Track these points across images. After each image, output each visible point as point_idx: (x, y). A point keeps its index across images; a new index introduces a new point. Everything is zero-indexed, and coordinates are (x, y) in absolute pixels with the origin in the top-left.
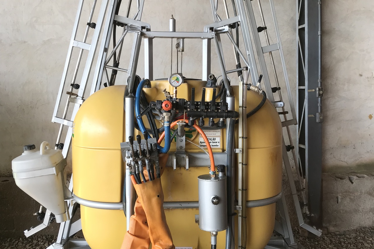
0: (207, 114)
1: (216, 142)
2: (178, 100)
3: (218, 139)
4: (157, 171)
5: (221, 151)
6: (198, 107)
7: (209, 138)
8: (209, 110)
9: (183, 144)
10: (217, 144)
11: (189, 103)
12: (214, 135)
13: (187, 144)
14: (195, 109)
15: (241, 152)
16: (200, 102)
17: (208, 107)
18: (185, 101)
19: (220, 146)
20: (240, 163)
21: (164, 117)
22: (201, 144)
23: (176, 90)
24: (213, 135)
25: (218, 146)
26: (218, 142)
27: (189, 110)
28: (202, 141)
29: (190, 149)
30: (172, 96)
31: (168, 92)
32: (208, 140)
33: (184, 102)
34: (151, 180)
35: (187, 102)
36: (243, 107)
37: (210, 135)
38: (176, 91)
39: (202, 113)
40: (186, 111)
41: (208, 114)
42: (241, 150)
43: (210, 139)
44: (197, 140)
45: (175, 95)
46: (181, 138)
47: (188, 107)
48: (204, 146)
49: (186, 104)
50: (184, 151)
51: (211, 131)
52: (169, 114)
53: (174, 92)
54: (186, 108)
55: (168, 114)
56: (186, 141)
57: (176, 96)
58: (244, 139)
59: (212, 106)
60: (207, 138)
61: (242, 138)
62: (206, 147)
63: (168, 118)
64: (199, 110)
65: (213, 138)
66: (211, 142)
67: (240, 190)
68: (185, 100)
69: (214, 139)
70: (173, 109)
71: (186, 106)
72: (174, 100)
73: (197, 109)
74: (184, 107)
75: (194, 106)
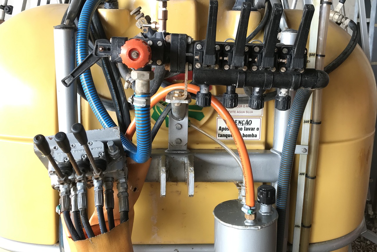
0: (248, 79)
1: (253, 129)
2: (170, 36)
3: (257, 123)
4: (120, 205)
5: (262, 147)
6: (226, 58)
7: (238, 119)
8: (255, 69)
9: (184, 134)
10: (255, 132)
11: (199, 47)
12: (249, 114)
13: (191, 132)
14: (216, 63)
15: (307, 153)
16: (230, 44)
17: (253, 60)
18: (190, 40)
19: (260, 136)
20: (301, 174)
21: (134, 82)
22: (220, 132)
23: (164, 9)
24: (247, 114)
25: (256, 136)
26: (255, 129)
27: (198, 66)
28: (224, 125)
29: (198, 143)
30: (153, 26)
31: (145, 15)
32: (236, 125)
33: (185, 44)
34: (105, 230)
35: (193, 43)
36: (317, 55)
37: (241, 114)
38: (165, 13)
39: (233, 76)
40: (191, 68)
41: (250, 79)
42: (307, 148)
43: (240, 122)
44: (212, 124)
45: (161, 23)
46: (179, 122)
47: (197, 60)
48: (227, 136)
49: (191, 50)
50: (185, 148)
51: (243, 105)
52: (147, 75)
53: (161, 16)
54: (191, 61)
55: (143, 75)
56: (189, 126)
57: (165, 27)
58: (315, 126)
59: (265, 56)
60: (234, 119)
61: (311, 123)
62: (230, 138)
63: (143, 85)
64: (226, 68)
65: (246, 120)
66: (241, 129)
67: (298, 226)
68: (187, 37)
69: (248, 123)
70: (154, 63)
71: (190, 54)
72: (158, 37)
73: (222, 63)
74: (187, 57)
75: (214, 56)
